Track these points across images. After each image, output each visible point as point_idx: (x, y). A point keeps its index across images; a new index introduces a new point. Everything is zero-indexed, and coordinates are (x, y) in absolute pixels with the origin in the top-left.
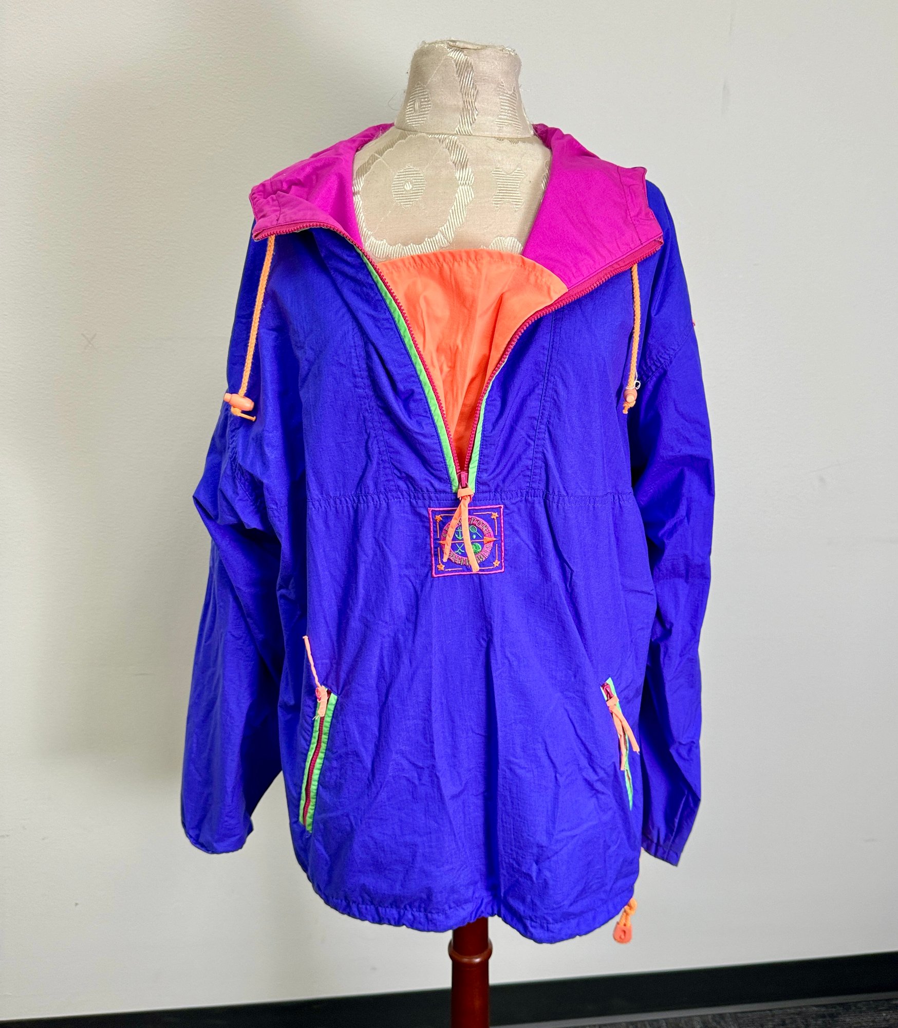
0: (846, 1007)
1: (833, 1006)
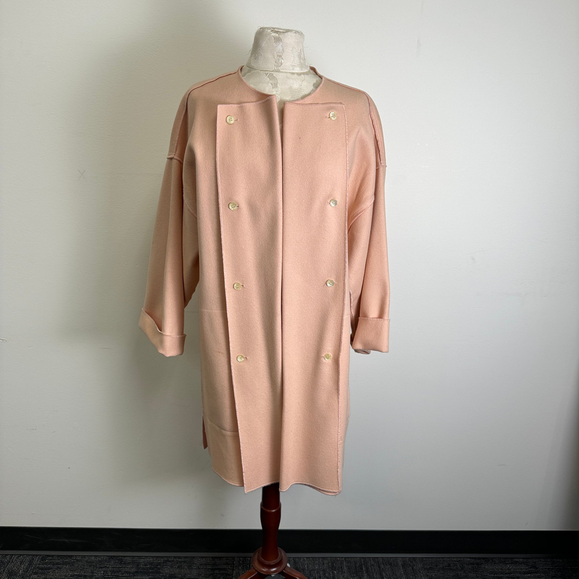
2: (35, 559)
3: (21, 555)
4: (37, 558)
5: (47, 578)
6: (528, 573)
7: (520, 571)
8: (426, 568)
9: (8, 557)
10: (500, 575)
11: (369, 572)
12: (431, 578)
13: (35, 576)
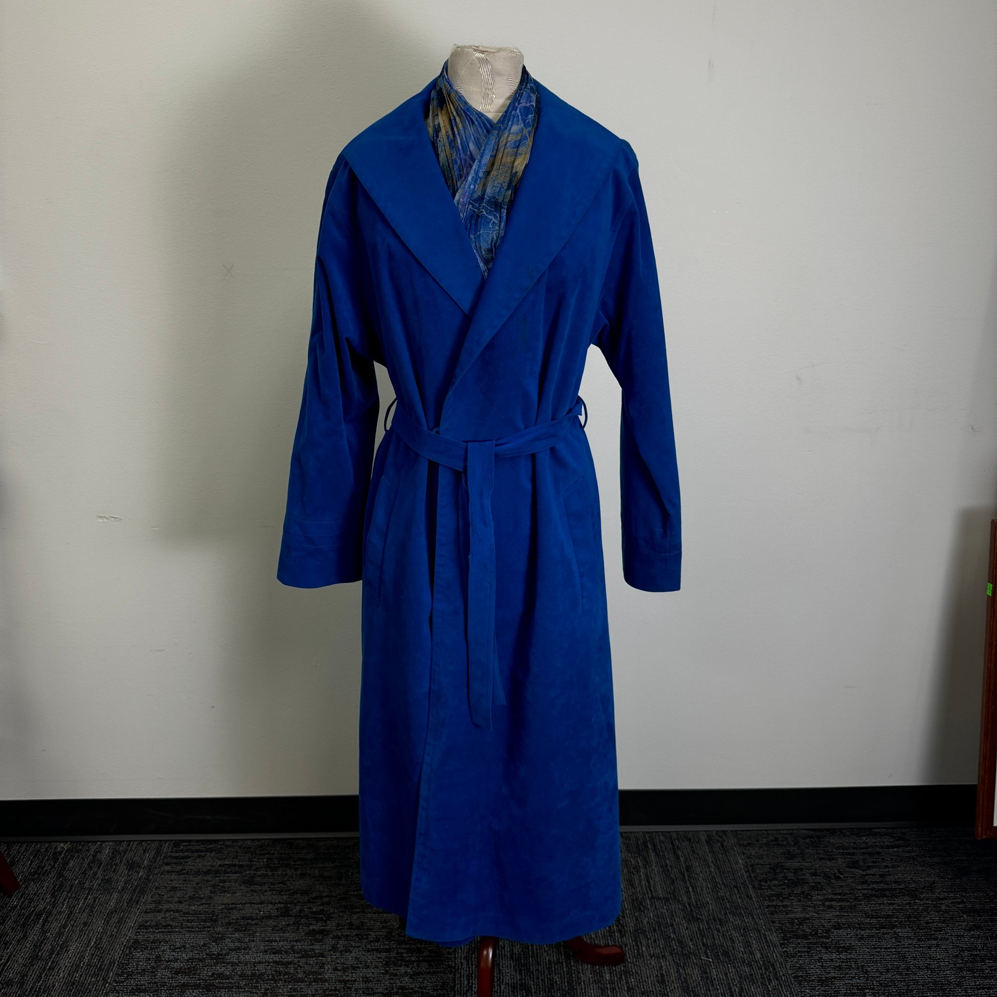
2: (164, 845)
3: (142, 841)
4: (167, 844)
5: (185, 869)
6: (893, 847)
7: (882, 844)
8: (744, 846)
9: (125, 844)
10: (852, 851)
11: (658, 851)
12: (750, 857)
13: (168, 868)
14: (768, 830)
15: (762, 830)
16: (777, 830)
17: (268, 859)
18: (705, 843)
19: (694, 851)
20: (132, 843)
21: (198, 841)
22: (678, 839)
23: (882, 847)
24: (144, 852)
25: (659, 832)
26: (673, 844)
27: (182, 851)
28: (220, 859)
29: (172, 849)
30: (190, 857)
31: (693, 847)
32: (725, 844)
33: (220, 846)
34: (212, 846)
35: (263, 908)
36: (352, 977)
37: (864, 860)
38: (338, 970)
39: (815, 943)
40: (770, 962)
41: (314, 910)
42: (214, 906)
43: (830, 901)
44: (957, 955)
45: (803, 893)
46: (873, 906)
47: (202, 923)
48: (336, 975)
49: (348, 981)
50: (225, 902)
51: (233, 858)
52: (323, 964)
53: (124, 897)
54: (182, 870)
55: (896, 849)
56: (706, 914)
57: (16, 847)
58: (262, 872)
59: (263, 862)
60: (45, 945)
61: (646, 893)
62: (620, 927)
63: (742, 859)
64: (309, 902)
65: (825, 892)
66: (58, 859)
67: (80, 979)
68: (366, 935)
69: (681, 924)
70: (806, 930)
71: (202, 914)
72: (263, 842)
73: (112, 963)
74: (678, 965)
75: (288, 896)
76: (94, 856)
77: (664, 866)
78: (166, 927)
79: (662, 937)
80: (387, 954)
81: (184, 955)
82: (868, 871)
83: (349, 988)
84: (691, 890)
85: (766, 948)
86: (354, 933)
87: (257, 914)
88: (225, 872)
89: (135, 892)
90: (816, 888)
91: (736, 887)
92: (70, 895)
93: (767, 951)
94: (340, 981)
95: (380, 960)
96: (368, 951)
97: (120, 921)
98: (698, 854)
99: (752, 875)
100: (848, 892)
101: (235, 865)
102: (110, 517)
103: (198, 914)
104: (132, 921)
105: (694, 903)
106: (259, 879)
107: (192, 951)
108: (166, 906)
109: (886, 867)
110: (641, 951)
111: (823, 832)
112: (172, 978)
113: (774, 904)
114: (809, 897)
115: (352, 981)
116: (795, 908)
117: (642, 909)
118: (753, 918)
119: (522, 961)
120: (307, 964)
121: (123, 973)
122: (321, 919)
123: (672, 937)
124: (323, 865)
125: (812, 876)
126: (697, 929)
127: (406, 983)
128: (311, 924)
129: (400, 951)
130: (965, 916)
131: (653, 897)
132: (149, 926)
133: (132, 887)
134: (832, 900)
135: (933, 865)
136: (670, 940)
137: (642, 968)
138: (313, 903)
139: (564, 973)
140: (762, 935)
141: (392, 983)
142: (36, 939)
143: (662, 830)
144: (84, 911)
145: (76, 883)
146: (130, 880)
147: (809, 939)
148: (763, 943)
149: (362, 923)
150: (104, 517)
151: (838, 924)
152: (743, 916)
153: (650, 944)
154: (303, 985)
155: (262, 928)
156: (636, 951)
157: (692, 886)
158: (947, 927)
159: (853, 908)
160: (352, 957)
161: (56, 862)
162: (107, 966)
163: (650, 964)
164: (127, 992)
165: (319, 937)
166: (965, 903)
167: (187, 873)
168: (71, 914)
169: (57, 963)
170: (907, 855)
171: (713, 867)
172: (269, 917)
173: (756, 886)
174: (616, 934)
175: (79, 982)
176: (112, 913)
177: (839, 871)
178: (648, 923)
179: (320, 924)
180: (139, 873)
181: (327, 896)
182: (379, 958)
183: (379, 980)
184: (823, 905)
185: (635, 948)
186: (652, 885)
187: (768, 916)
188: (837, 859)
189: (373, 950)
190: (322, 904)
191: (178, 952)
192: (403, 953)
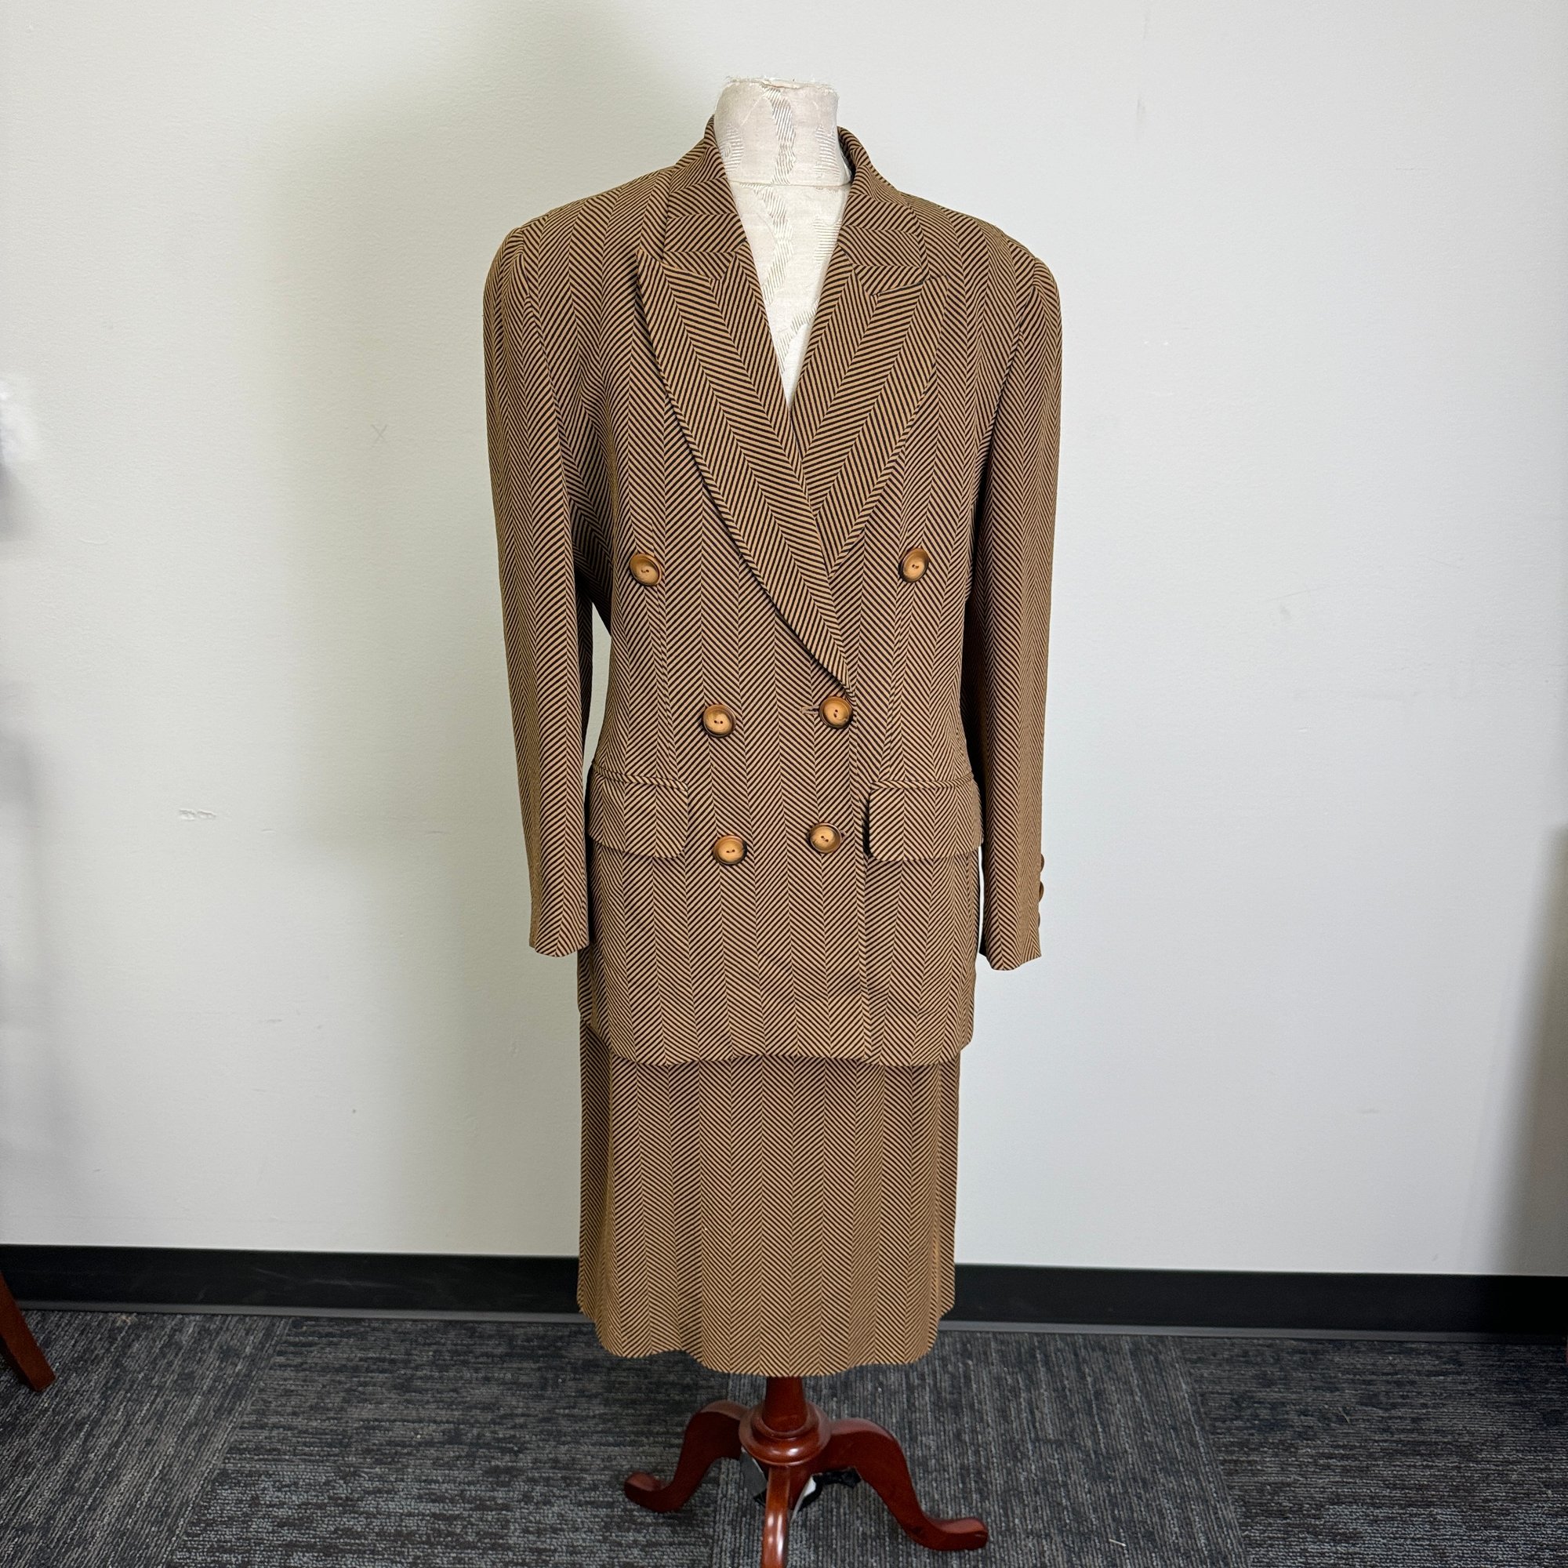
0: (1338, 1344)
1: (1319, 1341)
2: (277, 1324)
3: (245, 1316)
4: (282, 1322)
5: (306, 1363)
6: (1438, 1374)
7: (1418, 1368)
8: (1190, 1360)
9: (218, 1320)
10: (1369, 1377)
11: (1051, 1365)
12: (1200, 1380)
13: (281, 1359)
14: (1234, 1338)
15: (1223, 1338)
16: (1247, 1338)
17: (435, 1352)
18: (1129, 1355)
19: (1109, 1368)
20: (229, 1318)
21: (331, 1319)
22: (1085, 1348)
23: (1419, 1373)
24: (247, 1334)
25: (1054, 1334)
26: (1076, 1355)
27: (304, 1334)
28: (361, 1349)
29: (289, 1330)
30: (316, 1344)
31: (1108, 1361)
32: (1162, 1357)
33: (362, 1329)
34: (351, 1328)
35: (422, 1428)
36: (550, 1545)
37: (1387, 1393)
38: (529, 1532)
39: (1298, 1526)
40: (1220, 1553)
41: (501, 1436)
42: (347, 1422)
43: (1327, 1458)
44: (1532, 1555)
45: (1282, 1442)
46: (1398, 1468)
47: (325, 1449)
48: (525, 1539)
49: (545, 1550)
50: (364, 1417)
51: (383, 1348)
52: (508, 1521)
53: (211, 1403)
54: (302, 1364)
55: (1442, 1378)
56: (1122, 1469)
57: (54, 1318)
58: (425, 1372)
59: (428, 1356)
60: (85, 1471)
61: (1027, 1431)
62: (981, 1484)
63: (1187, 1383)
64: (493, 1422)
65: (1319, 1442)
66: (116, 1339)
67: (133, 1527)
68: (577, 1479)
69: (1080, 1484)
70: (1284, 1504)
71: (326, 1434)
72: (429, 1324)
73: (184, 1504)
74: (1070, 1550)
75: (461, 1412)
76: (171, 1337)
77: (1060, 1389)
78: (270, 1452)
79: (1047, 1503)
80: (609, 1510)
81: (294, 1498)
82: (1393, 1411)
83: (544, 1561)
84: (1100, 1430)
85: (1216, 1529)
86: (560, 1475)
87: (412, 1438)
88: (368, 1370)
89: (227, 1395)
90: (1306, 1434)
91: (1175, 1429)
92: (129, 1395)
93: (1218, 1534)
94: (531, 1550)
95: (597, 1520)
96: (580, 1504)
97: (203, 1439)
98: (1116, 1373)
99: (1202, 1410)
100: (1358, 1444)
101: (383, 1360)
102: (199, 812)
103: (321, 1434)
104: (220, 1440)
105: (1104, 1450)
106: (418, 1383)
107: (307, 1492)
108: (274, 1420)
109: (1424, 1406)
110: (1011, 1524)
111: (1323, 1344)
112: (273, 1532)
113: (1234, 1458)
114: (1293, 1450)
115: (550, 1550)
116: (1267, 1467)
117: (1019, 1457)
118: (1198, 1480)
119: (821, 1532)
120: (482, 1521)
121: (199, 1521)
122: (511, 1450)
123: (1064, 1504)
124: (520, 1366)
125: (1299, 1416)
126: (1105, 1495)
127: (635, 1558)
128: (493, 1457)
129: (629, 1507)
130: (1550, 1492)
131: (1037, 1439)
132: (245, 1449)
133: (223, 1387)
134: (1330, 1456)
135: (1502, 1407)
136: (1061, 1508)
137: (1011, 1552)
138: (499, 1424)
139: (885, 1553)
140: (1210, 1508)
141: (613, 1558)
142: (73, 1462)
143: (1060, 1332)
144: (148, 1422)
145: (140, 1377)
146: (222, 1377)
147: (1287, 1518)
148: (1212, 1521)
149: (574, 1459)
150: (190, 812)
151: (1338, 1495)
152: (1182, 1476)
153: (1027, 1515)
154: (473, 1554)
155: (418, 1461)
156: (1003, 1524)
157: (1102, 1423)
158: (1518, 1508)
159: (1363, 1471)
160: (553, 1513)
161: (111, 1344)
162: (176, 1509)
163: (1026, 1546)
164: (203, 1552)
165: (505, 1478)
166: (1551, 1470)
167: (310, 1369)
168: (129, 1423)
169: (101, 1501)
170: (1460, 1388)
171: (1139, 1394)
172: (430, 1444)
173: (1207, 1428)
174: (974, 1496)
175: (132, 1532)
176: (190, 1427)
177: (1344, 1409)
178: (1027, 1479)
179: (507, 1458)
180: (236, 1366)
181: (523, 1415)
182: (596, 1516)
183: (592, 1552)
184: (1316, 1464)
185: (1003, 1519)
186: (1037, 1419)
187: (1223, 1477)
188: (1342, 1390)
189: (587, 1503)
190: (514, 1427)
191: (286, 1492)
192: (634, 1510)
